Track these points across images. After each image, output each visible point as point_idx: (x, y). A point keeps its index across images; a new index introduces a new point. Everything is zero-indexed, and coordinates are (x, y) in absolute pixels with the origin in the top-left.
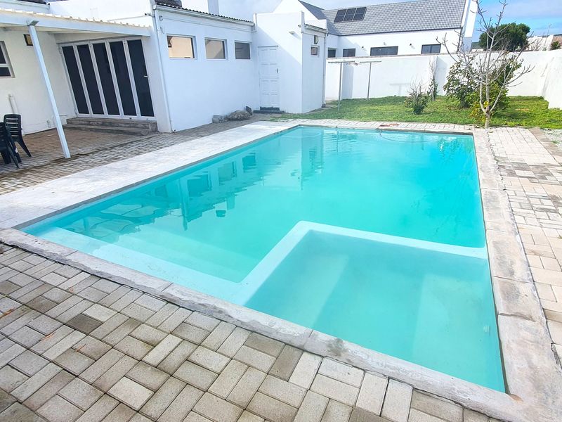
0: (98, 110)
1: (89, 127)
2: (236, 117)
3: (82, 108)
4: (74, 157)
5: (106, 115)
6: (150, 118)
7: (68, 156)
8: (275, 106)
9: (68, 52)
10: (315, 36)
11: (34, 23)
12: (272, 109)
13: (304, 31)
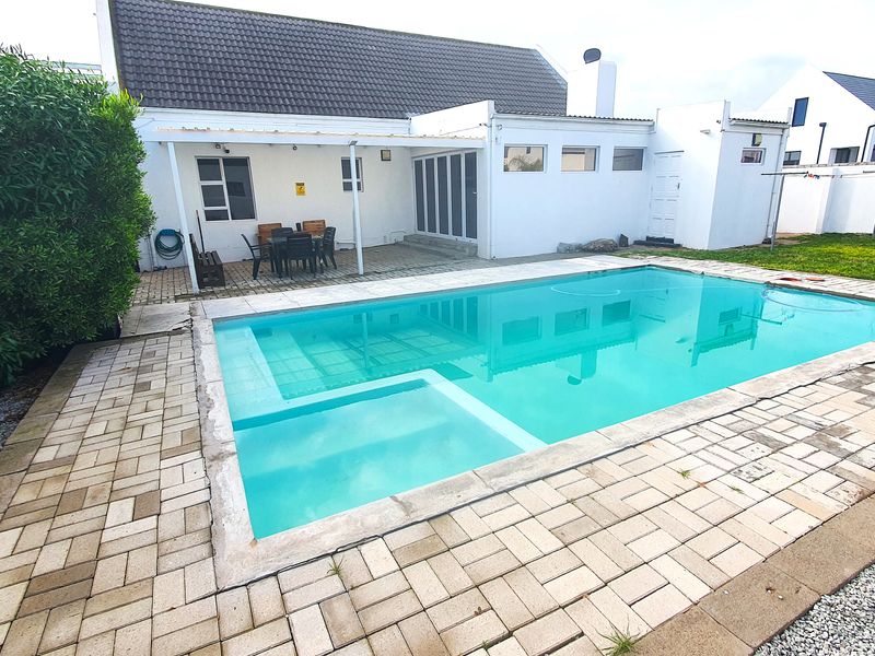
0: (432, 229)
1: (417, 245)
2: (592, 247)
3: (421, 227)
4: (365, 274)
5: (438, 234)
6: (473, 241)
7: (361, 272)
8: (668, 236)
9: (418, 165)
10: (754, 135)
11: (354, 143)
12: (663, 240)
13: (727, 128)
